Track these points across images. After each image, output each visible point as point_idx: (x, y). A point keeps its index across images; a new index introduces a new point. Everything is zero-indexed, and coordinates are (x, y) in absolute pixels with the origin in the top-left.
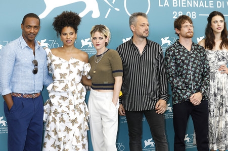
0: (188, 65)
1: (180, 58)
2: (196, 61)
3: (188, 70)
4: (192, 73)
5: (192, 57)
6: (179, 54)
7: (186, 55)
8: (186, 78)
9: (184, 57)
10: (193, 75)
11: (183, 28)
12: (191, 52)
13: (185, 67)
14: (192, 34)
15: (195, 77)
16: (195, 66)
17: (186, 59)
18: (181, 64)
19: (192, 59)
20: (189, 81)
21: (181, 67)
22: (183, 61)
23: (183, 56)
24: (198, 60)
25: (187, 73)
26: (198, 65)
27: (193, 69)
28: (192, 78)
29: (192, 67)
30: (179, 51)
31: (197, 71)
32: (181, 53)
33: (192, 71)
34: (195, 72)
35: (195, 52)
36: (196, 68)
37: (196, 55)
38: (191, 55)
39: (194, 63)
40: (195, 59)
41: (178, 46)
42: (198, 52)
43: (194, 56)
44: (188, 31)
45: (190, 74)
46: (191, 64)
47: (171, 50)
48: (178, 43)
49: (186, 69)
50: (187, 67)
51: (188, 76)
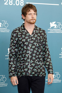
0: (27, 46)
1: (22, 40)
2: (35, 44)
3: (27, 50)
4: (30, 53)
5: (32, 40)
6: (21, 36)
7: (27, 38)
8: (25, 56)
9: (25, 40)
10: (31, 55)
11: (28, 16)
12: (32, 36)
13: (25, 47)
14: (34, 21)
15: (33, 56)
16: (34, 47)
17: (26, 41)
18: (22, 45)
19: (32, 42)
20: (27, 59)
21: (22, 47)
22: (23, 43)
23: (24, 38)
24: (37, 42)
25: (26, 52)
26: (36, 47)
27: (32, 50)
28: (30, 57)
29: (31, 48)
30: (22, 34)
31: (35, 52)
32: (23, 36)
33: (30, 51)
34: (33, 52)
35: (36, 36)
36: (34, 49)
37: (36, 38)
38: (31, 38)
39: (33, 45)
40: (35, 41)
41: (23, 29)
42: (38, 36)
43: (34, 39)
44: (31, 18)
45: (29, 54)
46: (30, 45)
47: (16, 33)
48: (24, 27)
49: (25, 49)
50: (27, 47)
51: (27, 55)
